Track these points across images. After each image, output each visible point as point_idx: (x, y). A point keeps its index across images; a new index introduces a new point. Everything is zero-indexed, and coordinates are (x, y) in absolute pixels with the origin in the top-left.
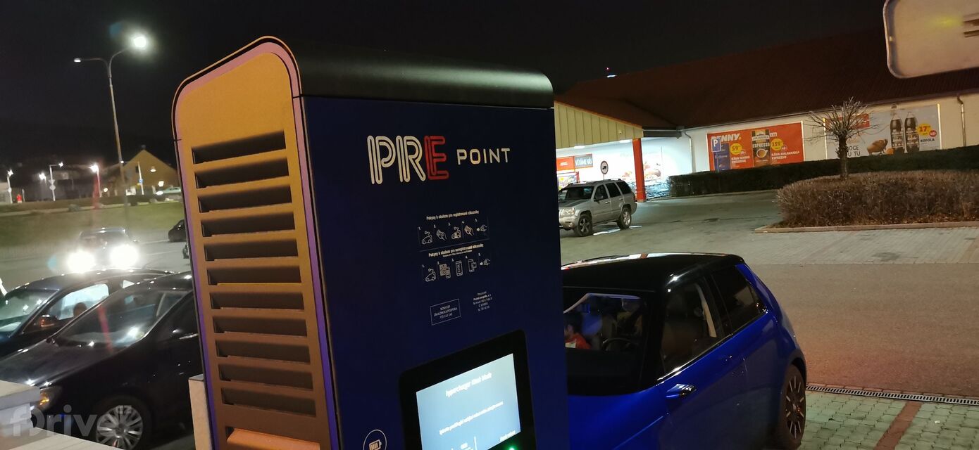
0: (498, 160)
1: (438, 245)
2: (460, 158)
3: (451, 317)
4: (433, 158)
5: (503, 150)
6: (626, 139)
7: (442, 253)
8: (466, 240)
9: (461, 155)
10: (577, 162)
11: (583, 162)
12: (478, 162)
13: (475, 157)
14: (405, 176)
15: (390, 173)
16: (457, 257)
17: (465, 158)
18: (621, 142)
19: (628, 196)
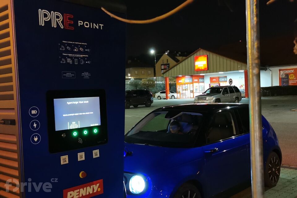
0: (98, 28)
1: (67, 51)
2: (79, 24)
3: (71, 77)
4: (67, 21)
5: (100, 25)
6: (241, 70)
7: (69, 55)
8: (79, 52)
9: (80, 23)
10: (220, 79)
11: (223, 80)
12: (88, 27)
13: (87, 25)
14: (54, 25)
15: (48, 23)
16: (76, 58)
17: (82, 24)
18: (240, 71)
19: (238, 93)
